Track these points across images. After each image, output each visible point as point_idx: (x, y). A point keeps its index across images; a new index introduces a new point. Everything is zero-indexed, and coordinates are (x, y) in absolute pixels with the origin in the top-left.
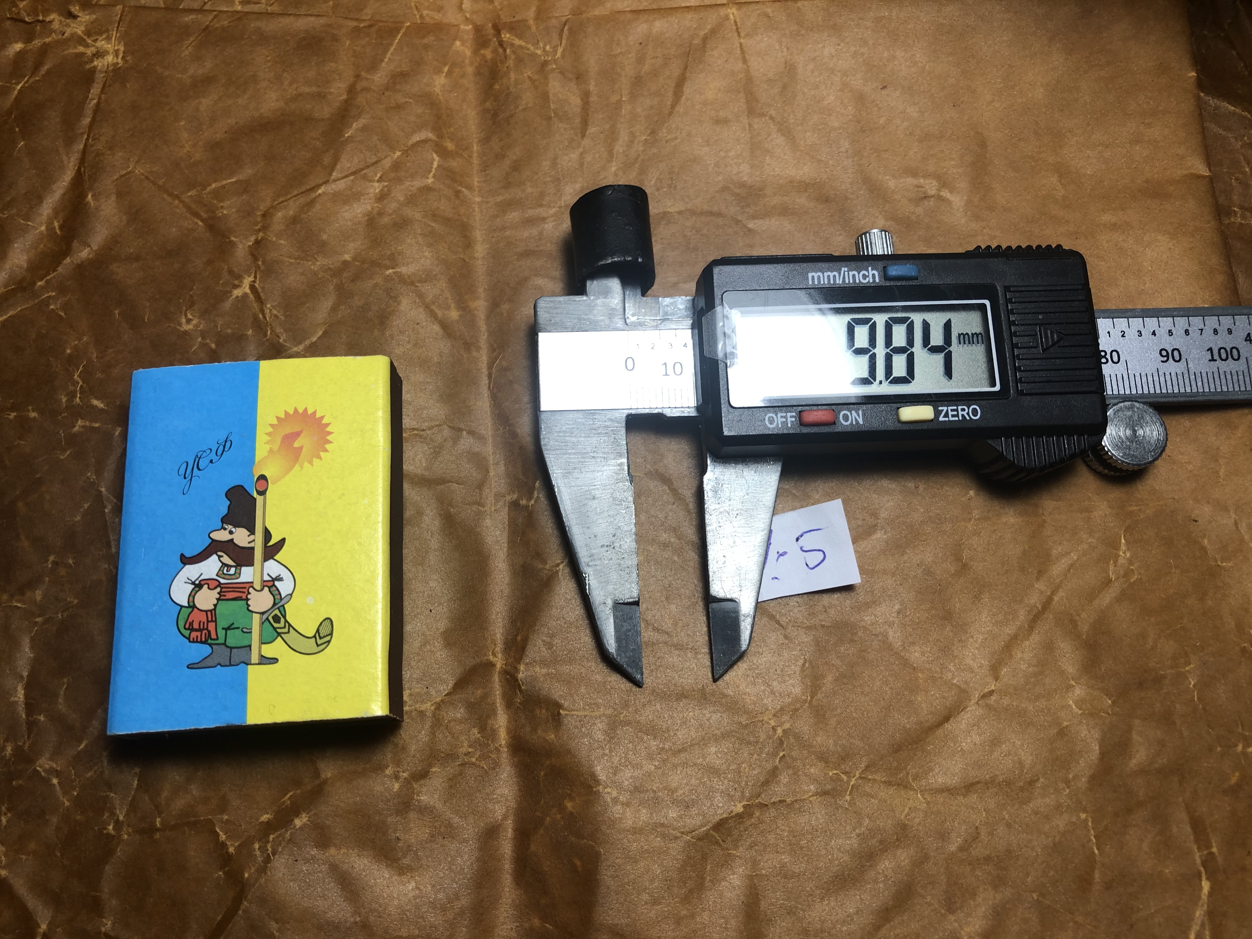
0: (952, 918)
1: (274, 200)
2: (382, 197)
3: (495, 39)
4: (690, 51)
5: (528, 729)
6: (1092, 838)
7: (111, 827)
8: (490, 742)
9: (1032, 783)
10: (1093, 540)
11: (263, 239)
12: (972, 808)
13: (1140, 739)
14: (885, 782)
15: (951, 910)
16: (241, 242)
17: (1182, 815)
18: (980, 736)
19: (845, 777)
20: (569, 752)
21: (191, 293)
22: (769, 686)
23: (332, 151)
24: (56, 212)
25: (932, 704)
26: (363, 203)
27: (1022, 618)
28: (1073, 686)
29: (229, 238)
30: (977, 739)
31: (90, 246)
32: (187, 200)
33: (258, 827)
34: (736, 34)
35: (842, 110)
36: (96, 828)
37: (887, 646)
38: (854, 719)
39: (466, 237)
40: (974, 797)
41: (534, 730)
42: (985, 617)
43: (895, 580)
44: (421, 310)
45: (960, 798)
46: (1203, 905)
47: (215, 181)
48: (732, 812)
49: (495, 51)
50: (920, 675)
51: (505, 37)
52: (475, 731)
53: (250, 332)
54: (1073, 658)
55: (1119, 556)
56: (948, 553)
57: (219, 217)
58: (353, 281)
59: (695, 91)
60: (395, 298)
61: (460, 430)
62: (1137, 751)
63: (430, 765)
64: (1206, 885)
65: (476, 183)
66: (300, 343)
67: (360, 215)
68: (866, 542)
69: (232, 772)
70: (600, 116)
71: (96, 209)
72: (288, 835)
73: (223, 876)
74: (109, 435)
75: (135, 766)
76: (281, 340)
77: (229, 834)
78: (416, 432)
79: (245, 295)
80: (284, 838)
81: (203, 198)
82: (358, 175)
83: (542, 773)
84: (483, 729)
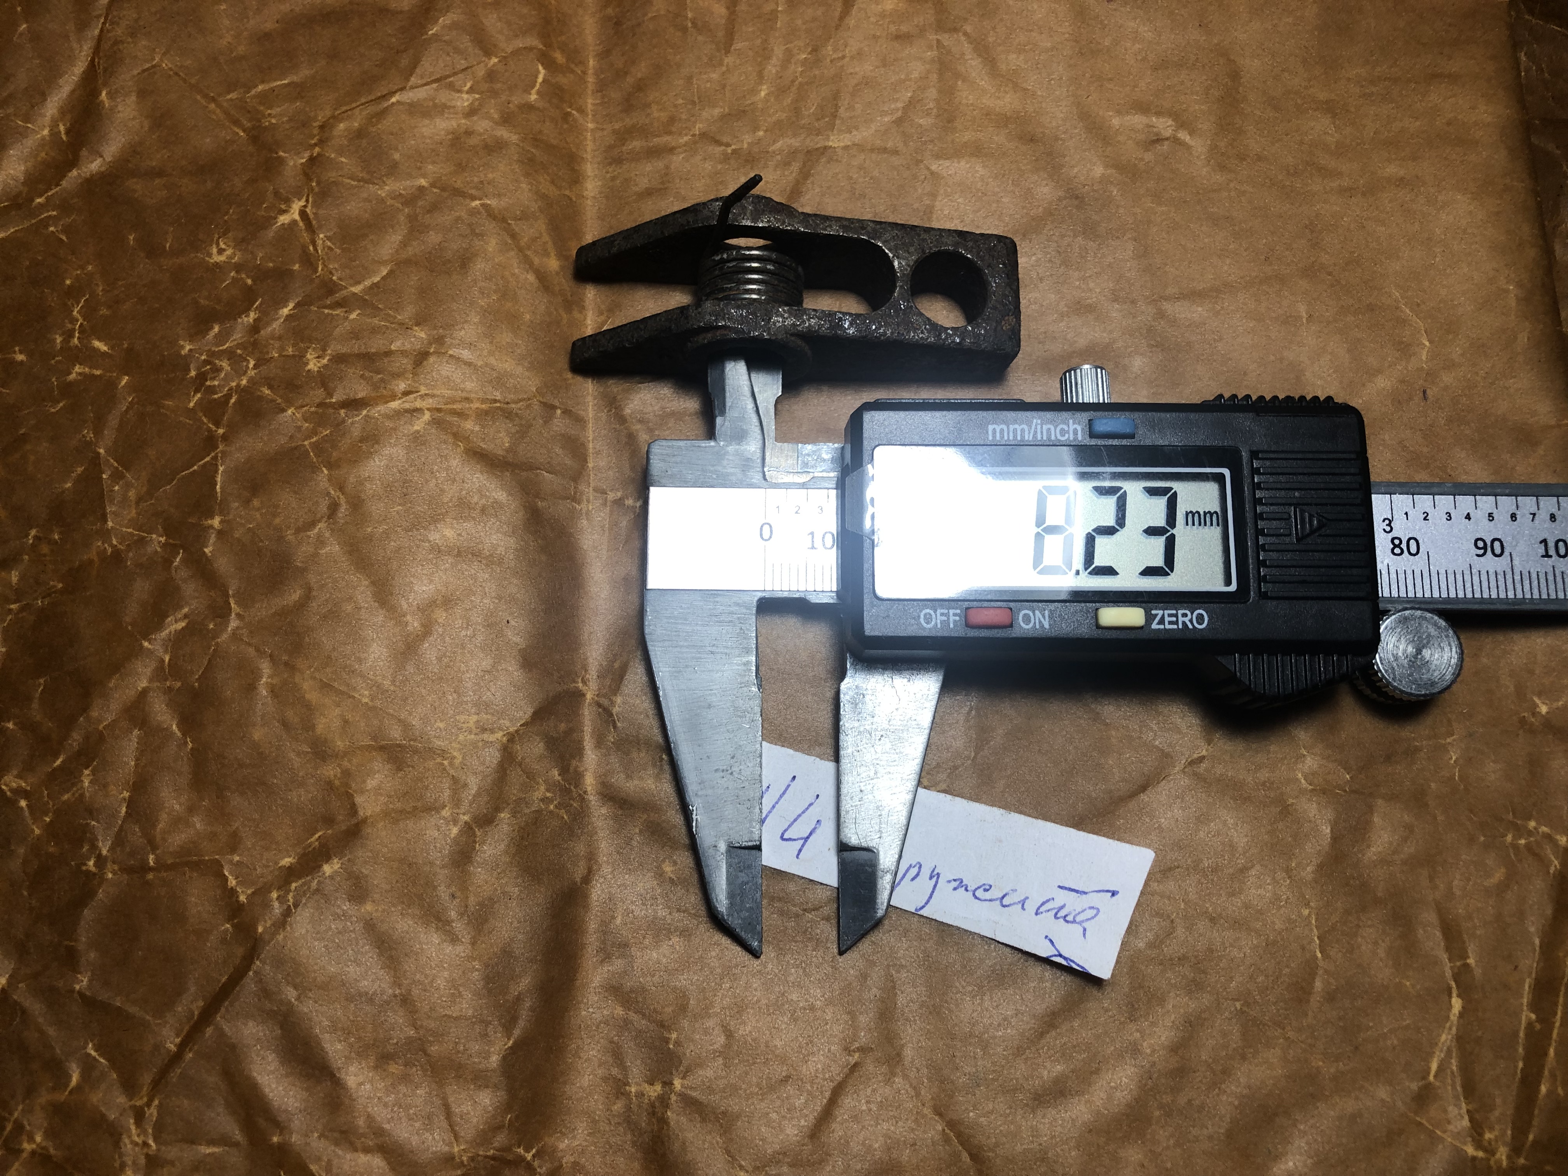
0: (1132, 1026)
1: (336, 109)
2: (471, 112)
5: (621, 775)
6: (1316, 939)
7: (91, 863)
8: (573, 787)
9: (1244, 870)
11: (319, 154)
12: (1169, 898)
13: (1382, 823)
15: (1132, 1019)
16: (292, 159)
17: (1430, 916)
18: (1183, 810)
21: (226, 218)
23: (412, 51)
24: (63, 112)
25: (1126, 770)
26: (447, 118)
28: (1304, 755)
29: (277, 153)
30: (1179, 815)
31: (101, 156)
32: (225, 104)
33: (277, 873)
35: (1057, 27)
36: (73, 863)
39: (573, 170)
40: (1172, 884)
41: (630, 777)
44: (513, 254)
46: (1450, 1029)
47: (263, 82)
50: (1113, 733)
52: (555, 771)
53: (296, 267)
57: (266, 127)
58: (429, 212)
60: (481, 236)
61: (554, 407)
62: (1378, 837)
63: (498, 809)
64: (1456, 1004)
65: (590, 106)
66: (359, 283)
67: (443, 133)
69: (246, 803)
70: (750, 30)
71: (111, 110)
72: (314, 885)
73: (231, 929)
74: (112, 384)
75: (123, 789)
76: (334, 278)
77: (240, 879)
78: (498, 405)
79: (294, 222)
80: (309, 888)
81: (246, 102)
82: (442, 83)
83: (636, 830)
84: (564, 771)
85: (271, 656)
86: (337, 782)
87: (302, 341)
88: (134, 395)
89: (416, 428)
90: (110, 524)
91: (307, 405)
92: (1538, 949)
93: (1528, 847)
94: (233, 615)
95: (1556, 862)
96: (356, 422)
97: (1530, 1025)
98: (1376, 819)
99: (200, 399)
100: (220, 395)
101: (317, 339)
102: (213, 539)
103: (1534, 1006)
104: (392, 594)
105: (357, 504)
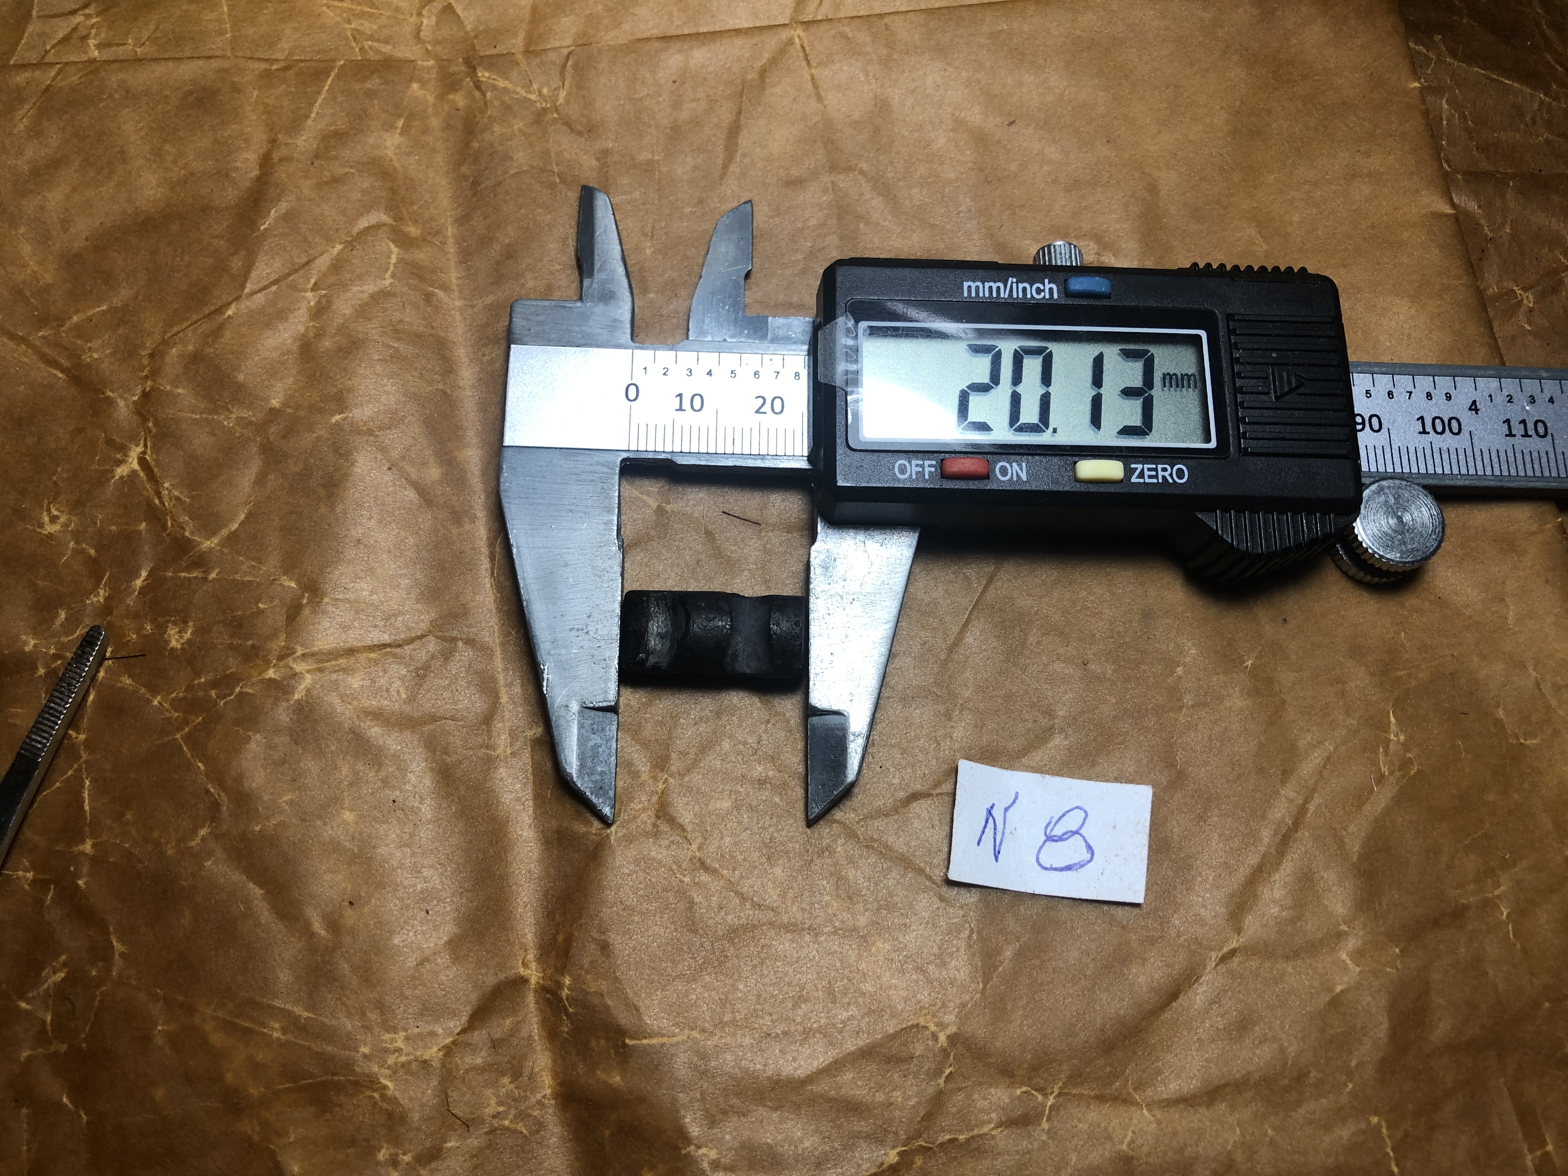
1: (165, 332)
2: (319, 312)
3: (468, 79)
4: (743, 89)
5: (581, 1069)
6: (1389, 1150)
8: (528, 1094)
9: (1300, 1078)
10: (1352, 722)
11: (153, 389)
12: (1221, 1123)
13: (1442, 1002)
14: (1096, 1097)
16: (122, 397)
17: (1507, 1104)
18: (1222, 1016)
19: (1040, 1097)
20: (643, 1100)
21: (55, 478)
22: (923, 972)
23: (244, 253)
25: (1152, 977)
26: (292, 323)
27: (1266, 840)
28: (1346, 933)
29: (104, 393)
30: (1220, 1022)
32: (37, 344)
34: (804, 64)
35: (958, 157)
39: (444, 358)
40: (1222, 1106)
41: (591, 1070)
42: (1215, 843)
44: (385, 469)
45: (1203, 1110)
47: (78, 311)
48: (882, 1164)
49: (470, 96)
51: (484, 76)
52: (506, 1080)
53: (143, 526)
54: (1342, 893)
55: (1390, 740)
56: (1156, 758)
57: (87, 365)
58: (284, 437)
59: (755, 143)
60: (347, 456)
61: (454, 640)
62: (1440, 1019)
63: (444, 1140)
65: (454, 281)
66: (214, 533)
67: (289, 341)
68: (1040, 752)
70: (625, 181)
76: (187, 533)
78: (388, 650)
79: (133, 474)
81: (61, 338)
82: (283, 284)
83: (607, 1133)
84: (516, 1075)
85: (164, 998)
86: (256, 1138)
87: (161, 615)
89: (299, 697)
91: (174, 692)
94: (117, 957)
96: (227, 703)
101: (174, 610)
102: (86, 866)
104: (291, 903)
105: (241, 800)
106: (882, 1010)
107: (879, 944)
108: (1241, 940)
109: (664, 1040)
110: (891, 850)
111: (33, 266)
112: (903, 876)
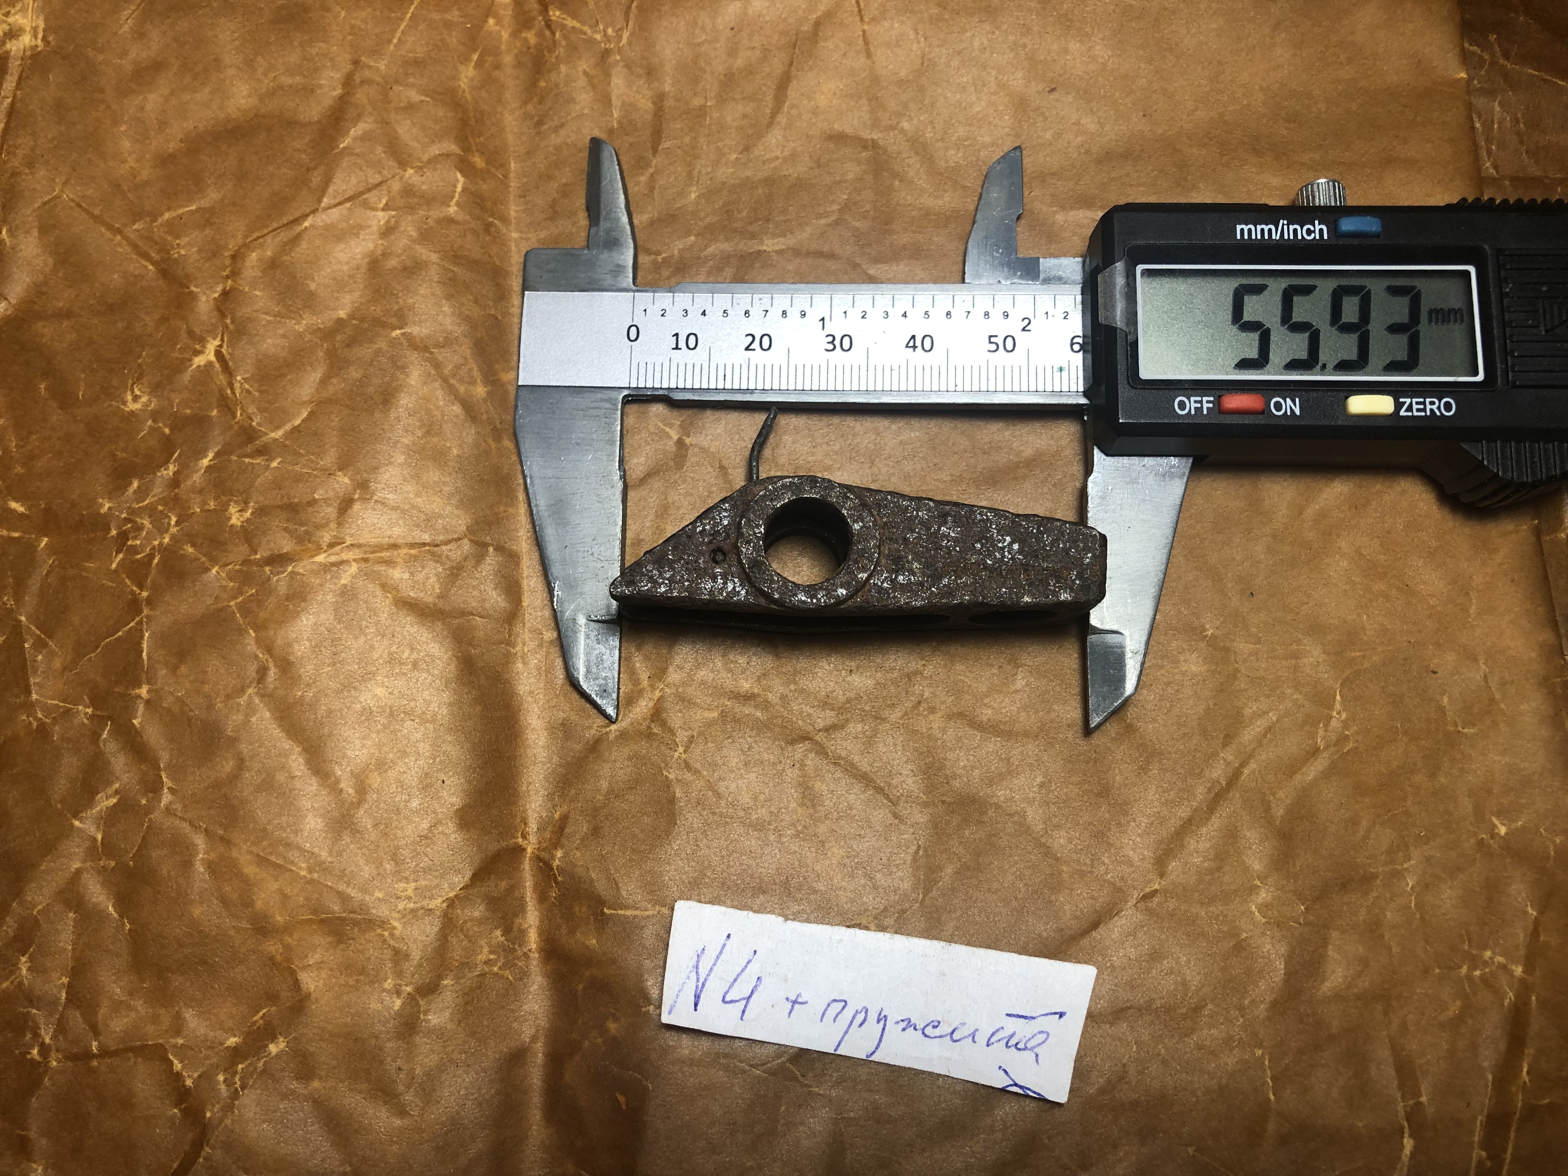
1: (247, 237)
2: (388, 231)
3: (540, 18)
4: (797, 40)
5: (564, 930)
6: (1269, 1080)
7: (35, 1052)
8: (516, 946)
9: (1197, 1009)
10: (1299, 696)
11: (232, 289)
12: (1120, 1039)
13: (1336, 956)
16: (205, 293)
17: (1383, 1053)
18: (1135, 948)
20: (613, 962)
21: (139, 361)
22: (871, 879)
23: (323, 168)
25: (1077, 906)
26: (363, 240)
27: (1199, 797)
28: (1259, 887)
29: (188, 288)
30: (1133, 953)
32: (132, 236)
33: (223, 1054)
34: (858, 19)
35: (996, 121)
36: (17, 1052)
37: (1025, 829)
38: (976, 924)
39: (498, 285)
40: (1123, 1027)
41: (572, 932)
42: (1152, 794)
43: (1038, 745)
44: (437, 384)
45: (1106, 1027)
46: (1403, 1169)
47: (169, 209)
49: (541, 34)
50: (1065, 868)
51: (554, 15)
52: (498, 933)
53: (215, 413)
54: (1261, 851)
55: (1331, 717)
57: (175, 260)
58: (348, 346)
59: (803, 94)
60: (403, 368)
61: (486, 545)
62: (1333, 971)
63: (440, 977)
64: (1408, 1144)
65: (513, 214)
66: (278, 427)
67: (359, 256)
69: (189, 984)
70: (678, 126)
71: (13, 248)
72: (261, 1064)
73: (179, 1115)
74: (31, 548)
75: (62, 975)
76: (254, 424)
77: (186, 1062)
78: (427, 548)
79: (210, 364)
80: (255, 1069)
81: (153, 232)
82: (357, 201)
83: (581, 987)
84: (507, 930)
85: (206, 830)
86: (279, 958)
87: (224, 494)
88: (54, 557)
89: (343, 581)
90: (34, 696)
91: (230, 564)
92: (1490, 1084)
93: (1483, 979)
94: (166, 790)
95: (1511, 994)
96: (281, 582)
97: (1480, 1162)
98: (1331, 953)
99: (122, 560)
100: (143, 555)
101: (238, 491)
102: (141, 708)
103: (1486, 1144)
104: (324, 762)
105: (286, 666)
106: (830, 907)
107: (835, 850)
108: (1163, 883)
109: (637, 913)
110: (856, 768)
111: (131, 162)
112: (865, 792)
